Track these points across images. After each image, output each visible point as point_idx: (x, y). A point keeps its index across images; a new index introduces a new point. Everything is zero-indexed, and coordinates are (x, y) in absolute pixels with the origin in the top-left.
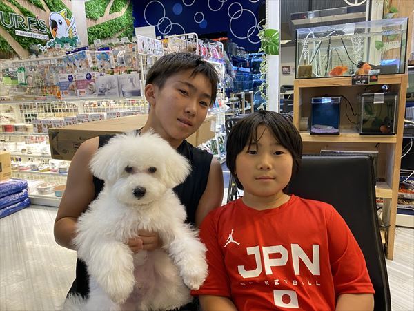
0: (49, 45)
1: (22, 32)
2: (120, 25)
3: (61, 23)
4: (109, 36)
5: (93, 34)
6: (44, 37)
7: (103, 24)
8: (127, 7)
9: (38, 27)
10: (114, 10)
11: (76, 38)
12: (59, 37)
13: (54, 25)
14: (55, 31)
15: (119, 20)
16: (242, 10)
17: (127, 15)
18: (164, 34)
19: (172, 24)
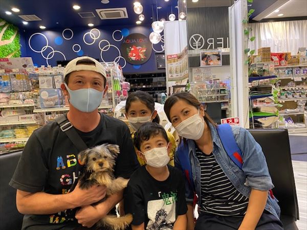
2: (10, 49)
8: (15, 35)
10: (5, 37)
15: (9, 46)
16: (109, 45)
17: (16, 43)
18: (47, 59)
19: (54, 51)
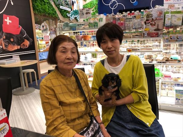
0: (71, 14)
1: (62, 7)
3: (75, 3)
6: (69, 10)
9: (67, 4)
12: (74, 10)
13: (73, 3)
14: (73, 6)
15: (93, 2)
18: (113, 9)
19: (117, 4)
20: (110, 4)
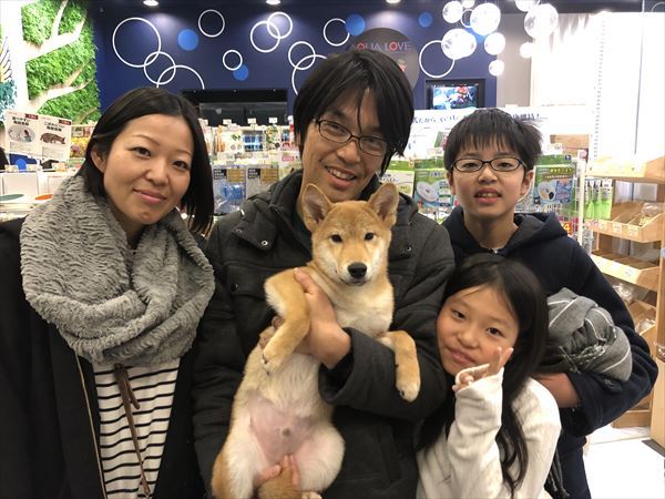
2: (77, 58)
4: (61, 81)
5: (36, 75)
7: (51, 55)
8: (83, 22)
11: (11, 84)
15: (73, 49)
16: (315, 56)
17: (86, 40)
18: (158, 84)
19: (175, 67)
20: (145, 65)
